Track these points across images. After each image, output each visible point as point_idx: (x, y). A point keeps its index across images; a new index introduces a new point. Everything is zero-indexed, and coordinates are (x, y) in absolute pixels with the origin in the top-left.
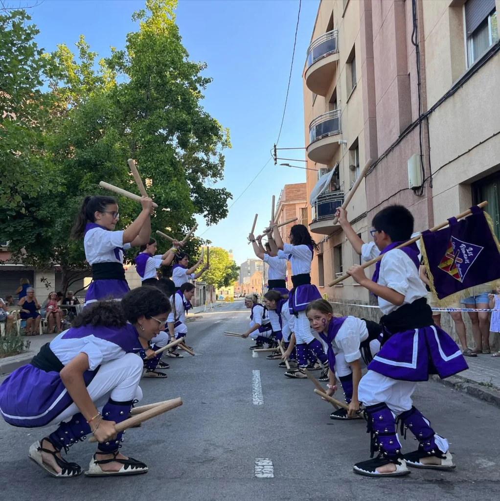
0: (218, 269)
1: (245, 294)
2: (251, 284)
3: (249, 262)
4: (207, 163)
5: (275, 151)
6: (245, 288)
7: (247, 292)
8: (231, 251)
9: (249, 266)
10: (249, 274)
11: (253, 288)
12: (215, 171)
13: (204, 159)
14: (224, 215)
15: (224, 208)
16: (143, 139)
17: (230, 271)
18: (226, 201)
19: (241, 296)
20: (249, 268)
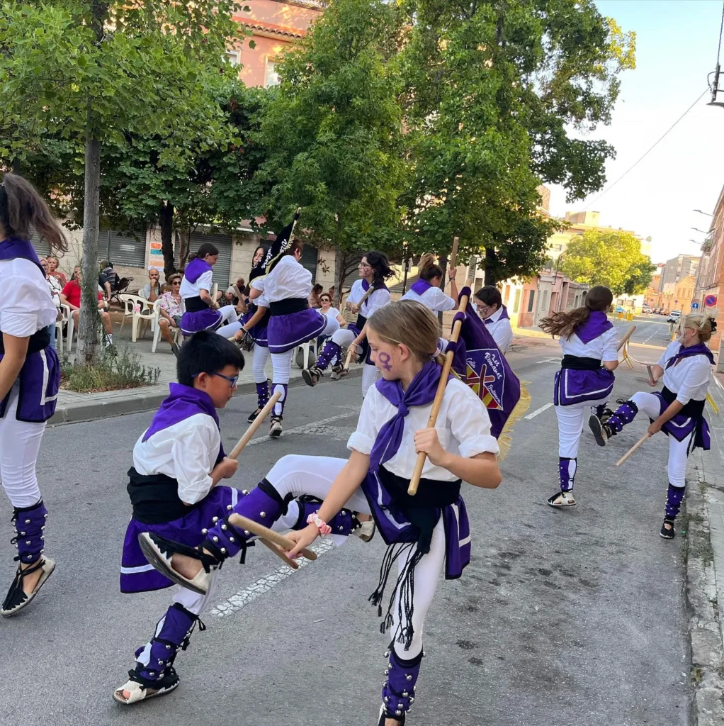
0: (618, 266)
1: (661, 310)
2: (675, 296)
3: (680, 260)
4: (586, 94)
5: (717, 77)
6: (664, 301)
7: (666, 307)
8: (649, 239)
9: (680, 265)
10: (678, 278)
11: (676, 301)
12: (597, 109)
13: (581, 89)
14: (597, 185)
15: (600, 173)
16: (452, 58)
17: (638, 273)
18: (603, 161)
19: (654, 312)
20: (679, 269)
